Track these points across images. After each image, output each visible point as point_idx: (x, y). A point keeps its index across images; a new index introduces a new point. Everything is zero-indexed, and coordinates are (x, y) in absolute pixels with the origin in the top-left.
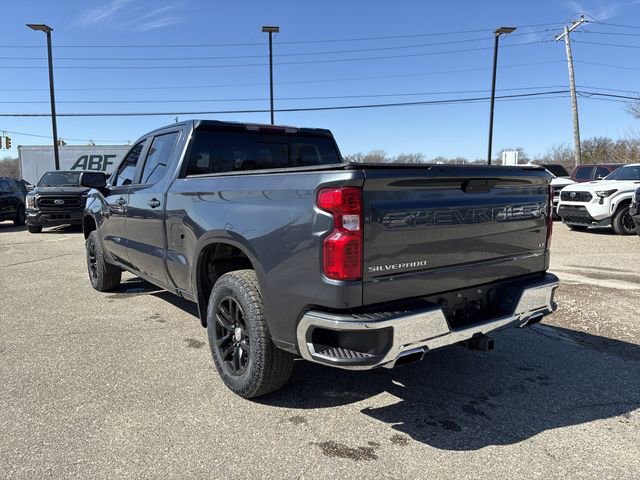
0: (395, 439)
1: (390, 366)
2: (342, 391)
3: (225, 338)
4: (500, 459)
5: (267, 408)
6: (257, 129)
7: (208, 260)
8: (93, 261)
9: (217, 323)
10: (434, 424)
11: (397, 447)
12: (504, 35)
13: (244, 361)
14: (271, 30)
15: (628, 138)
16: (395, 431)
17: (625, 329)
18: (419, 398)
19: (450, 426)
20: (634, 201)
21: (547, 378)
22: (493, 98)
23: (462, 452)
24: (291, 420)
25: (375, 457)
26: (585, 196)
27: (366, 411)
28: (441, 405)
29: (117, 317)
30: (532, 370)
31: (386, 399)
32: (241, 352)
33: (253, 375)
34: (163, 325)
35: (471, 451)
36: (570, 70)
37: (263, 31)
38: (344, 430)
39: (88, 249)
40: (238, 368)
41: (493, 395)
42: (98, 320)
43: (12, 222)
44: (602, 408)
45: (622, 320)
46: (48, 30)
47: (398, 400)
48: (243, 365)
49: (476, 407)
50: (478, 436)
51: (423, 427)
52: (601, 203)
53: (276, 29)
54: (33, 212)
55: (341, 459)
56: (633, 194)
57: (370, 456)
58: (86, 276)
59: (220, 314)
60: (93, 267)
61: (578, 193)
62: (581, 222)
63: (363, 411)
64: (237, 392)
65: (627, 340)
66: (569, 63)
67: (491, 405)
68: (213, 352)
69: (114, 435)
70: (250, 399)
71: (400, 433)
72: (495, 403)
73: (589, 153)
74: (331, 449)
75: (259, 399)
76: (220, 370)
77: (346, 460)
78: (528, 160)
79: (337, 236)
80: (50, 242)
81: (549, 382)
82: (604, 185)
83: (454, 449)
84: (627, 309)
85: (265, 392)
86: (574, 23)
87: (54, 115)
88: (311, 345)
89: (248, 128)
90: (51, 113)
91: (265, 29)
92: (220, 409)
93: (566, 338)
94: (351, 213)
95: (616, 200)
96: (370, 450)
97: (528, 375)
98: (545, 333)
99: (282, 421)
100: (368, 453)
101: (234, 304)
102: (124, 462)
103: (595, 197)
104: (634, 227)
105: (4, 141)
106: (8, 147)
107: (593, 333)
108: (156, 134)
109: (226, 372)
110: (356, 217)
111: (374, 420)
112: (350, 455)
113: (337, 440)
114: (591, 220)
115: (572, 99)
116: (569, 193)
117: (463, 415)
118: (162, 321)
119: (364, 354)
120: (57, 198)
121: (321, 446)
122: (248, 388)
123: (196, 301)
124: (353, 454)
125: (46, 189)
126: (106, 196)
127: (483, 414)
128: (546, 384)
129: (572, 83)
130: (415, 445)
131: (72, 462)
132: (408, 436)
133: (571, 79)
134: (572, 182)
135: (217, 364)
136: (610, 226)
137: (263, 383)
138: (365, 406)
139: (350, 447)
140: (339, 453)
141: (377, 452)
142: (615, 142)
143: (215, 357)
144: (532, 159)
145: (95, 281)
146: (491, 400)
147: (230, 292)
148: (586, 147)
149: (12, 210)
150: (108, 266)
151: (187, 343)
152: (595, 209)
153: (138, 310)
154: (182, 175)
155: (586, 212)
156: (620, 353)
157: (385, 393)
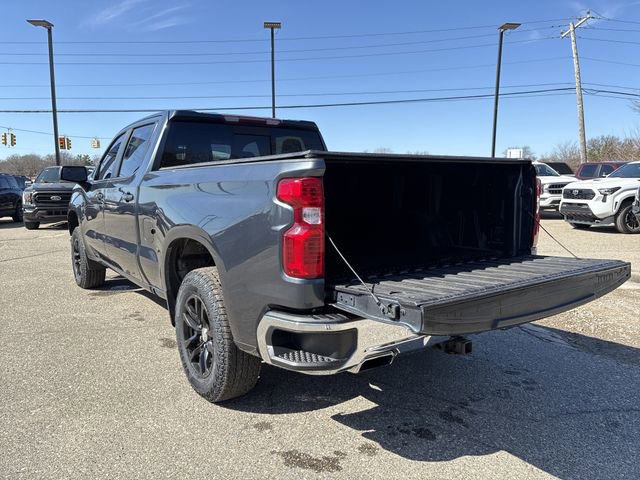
0: (364, 449)
1: (355, 371)
2: (314, 396)
3: (192, 338)
4: (473, 471)
5: (233, 413)
6: (237, 120)
7: (178, 257)
8: (78, 257)
9: (185, 323)
10: (408, 432)
11: (364, 458)
12: (509, 30)
13: (209, 364)
14: (272, 26)
15: (634, 137)
16: (365, 439)
17: (621, 330)
18: (395, 403)
19: (424, 433)
20: (637, 198)
21: (534, 383)
22: (497, 95)
23: (433, 463)
24: (256, 426)
25: (338, 469)
26: (587, 194)
27: (337, 418)
28: (417, 411)
29: (95, 315)
30: (518, 373)
31: (360, 404)
32: (207, 353)
33: (217, 378)
34: (141, 323)
35: (444, 463)
36: (576, 66)
37: (265, 27)
38: (310, 438)
39: (72, 245)
40: (204, 371)
41: (474, 401)
42: (75, 318)
43: (11, 218)
44: (588, 416)
45: (619, 321)
46: (49, 26)
47: (372, 405)
48: (209, 366)
49: (454, 413)
50: (453, 446)
51: (395, 434)
52: (604, 200)
53: (278, 25)
54: (30, 208)
55: (302, 471)
56: (636, 192)
57: (333, 467)
58: (71, 272)
59: (187, 313)
60: (77, 263)
61: (580, 191)
62: (584, 221)
63: (334, 417)
64: (203, 396)
65: (622, 343)
66: (575, 61)
67: (472, 412)
68: (181, 353)
69: (65, 442)
70: (216, 403)
71: (370, 442)
72: (476, 409)
73: (596, 152)
74: (293, 459)
75: (224, 403)
76: (187, 372)
77: (308, 472)
78: (534, 159)
79: (298, 231)
80: (46, 239)
81: (535, 386)
82: (608, 182)
83: (426, 460)
84: (625, 310)
85: (230, 397)
86: (580, 19)
87: (54, 111)
88: (271, 348)
89: (226, 119)
90: (51, 109)
91: (267, 25)
92: (184, 414)
93: (559, 340)
94: (312, 205)
95: (620, 197)
96: (336, 460)
97: (513, 379)
98: (536, 334)
99: (246, 428)
100: (332, 464)
101: (199, 303)
102: (70, 472)
103: (598, 194)
104: (637, 226)
105: (9, 138)
106: (13, 144)
107: (588, 335)
108: (135, 126)
109: (194, 374)
110: (318, 210)
111: (345, 427)
112: (312, 466)
113: (301, 449)
114: (594, 218)
115: (578, 96)
116: (571, 191)
117: (441, 423)
118: (140, 320)
119: (326, 358)
120: (53, 194)
121: (283, 456)
122: (212, 392)
123: (166, 298)
124: (316, 465)
125: (43, 185)
126: (87, 191)
127: (460, 421)
128: (532, 389)
129: (577, 80)
130: (385, 455)
131: (15, 470)
132: (378, 445)
133: (577, 76)
134: (575, 179)
135: (185, 365)
136: (613, 224)
137: (227, 386)
138: (337, 412)
139: (314, 457)
140: (302, 464)
141: (342, 463)
142: (622, 140)
143: (183, 358)
144: (539, 158)
145: (79, 277)
146: (472, 406)
147: (195, 290)
148: (593, 146)
149: (11, 207)
150: (91, 262)
151: (161, 343)
152: (597, 207)
153: (118, 308)
154: (155, 168)
155: (588, 209)
156: (614, 356)
157: (360, 397)
